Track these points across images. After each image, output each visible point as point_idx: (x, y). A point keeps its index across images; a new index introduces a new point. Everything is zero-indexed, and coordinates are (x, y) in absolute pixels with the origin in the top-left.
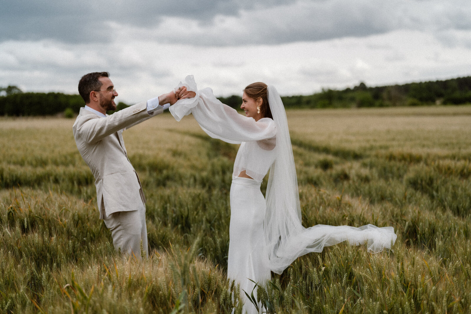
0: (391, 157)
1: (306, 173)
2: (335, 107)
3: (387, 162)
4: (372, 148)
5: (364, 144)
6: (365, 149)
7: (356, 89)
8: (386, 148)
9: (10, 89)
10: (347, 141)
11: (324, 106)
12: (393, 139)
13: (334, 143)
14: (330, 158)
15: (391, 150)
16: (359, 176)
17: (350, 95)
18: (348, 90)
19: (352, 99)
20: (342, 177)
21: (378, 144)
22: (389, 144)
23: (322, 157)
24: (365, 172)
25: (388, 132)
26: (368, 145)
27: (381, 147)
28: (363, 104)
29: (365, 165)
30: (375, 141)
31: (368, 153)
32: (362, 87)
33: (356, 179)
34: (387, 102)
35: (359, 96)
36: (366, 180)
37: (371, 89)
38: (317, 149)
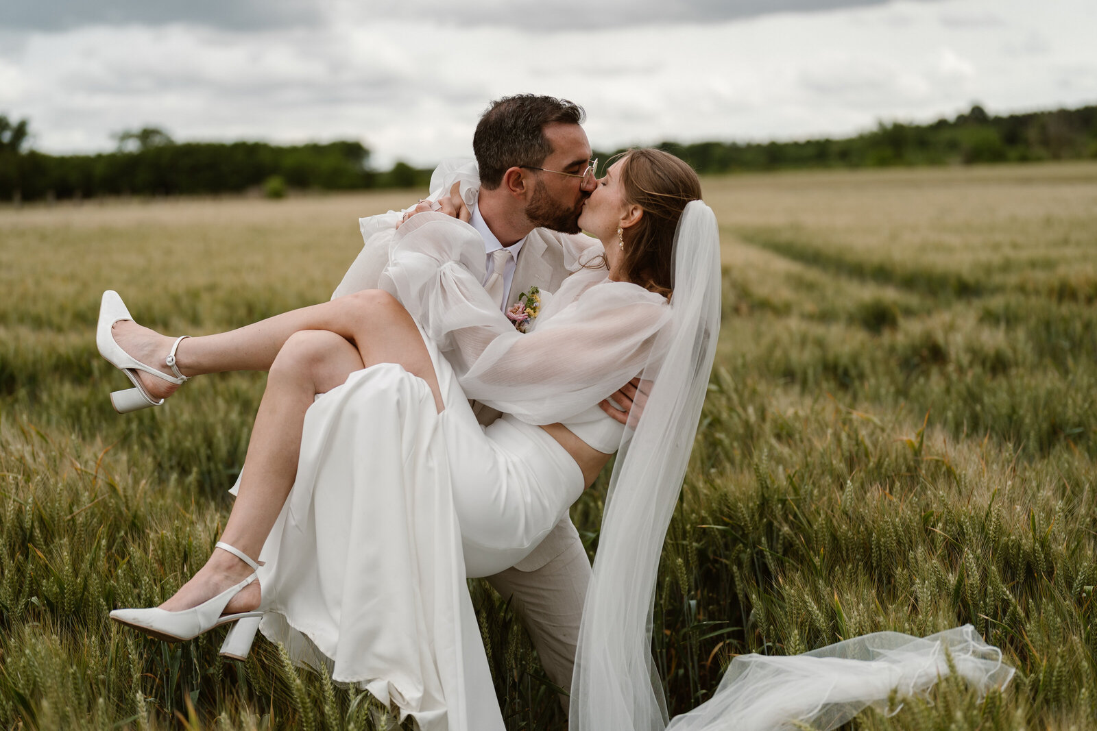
0: (1065, 292)
1: (820, 343)
2: (910, 164)
3: (1054, 306)
4: (1007, 267)
5: (985, 256)
6: (989, 270)
7: (962, 120)
8: (1049, 265)
9: (146, 135)
10: (940, 247)
11: (883, 163)
12: (1066, 242)
13: (903, 254)
14: (890, 295)
15: (1062, 271)
16: (977, 355)
17: (946, 135)
18: (942, 124)
19: (953, 146)
20: (925, 353)
21: (1024, 255)
22: (1054, 253)
23: (866, 293)
24: (993, 339)
25: (1048, 222)
26: (996, 259)
27: (1033, 264)
28: (978, 156)
29: (990, 318)
30: (1015, 246)
31: (997, 279)
32: (977, 115)
33: (965, 359)
34: (1039, 151)
35: (969, 137)
36: (998, 365)
37: (998, 121)
38: (858, 271)
